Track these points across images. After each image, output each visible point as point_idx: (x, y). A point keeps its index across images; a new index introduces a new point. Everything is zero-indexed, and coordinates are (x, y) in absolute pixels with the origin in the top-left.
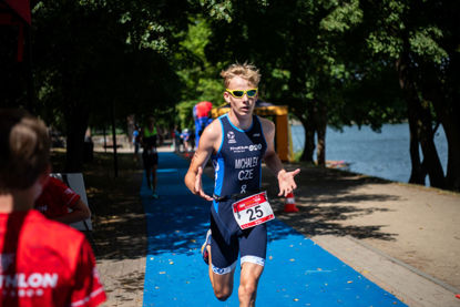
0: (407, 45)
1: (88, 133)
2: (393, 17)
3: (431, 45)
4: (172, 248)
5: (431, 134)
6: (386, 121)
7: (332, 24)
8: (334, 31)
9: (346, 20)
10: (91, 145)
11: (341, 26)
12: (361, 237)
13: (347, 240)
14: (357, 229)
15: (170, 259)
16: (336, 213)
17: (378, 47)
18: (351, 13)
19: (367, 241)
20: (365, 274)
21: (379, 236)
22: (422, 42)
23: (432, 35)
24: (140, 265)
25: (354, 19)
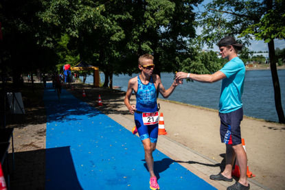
0: (140, 47)
2: (135, 37)
3: (148, 48)
4: (56, 120)
6: (133, 72)
7: (114, 38)
8: (115, 41)
9: (119, 37)
11: (118, 39)
12: (124, 114)
13: (120, 116)
14: (123, 111)
15: (55, 124)
16: (116, 106)
17: (130, 47)
18: (121, 35)
19: (126, 116)
20: (125, 127)
22: (145, 46)
23: (148, 44)
24: (44, 126)
25: (122, 37)
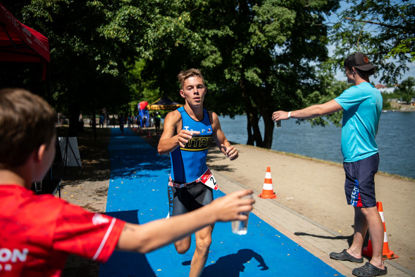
0: (243, 76)
1: (81, 117)
2: (237, 62)
3: (256, 77)
4: (122, 176)
5: (257, 120)
6: (237, 113)
7: (207, 63)
8: (208, 67)
9: (213, 62)
10: (82, 123)
11: (211, 65)
12: (219, 170)
14: (217, 167)
15: (122, 181)
18: (216, 59)
19: (221, 172)
21: (227, 170)
22: (251, 74)
23: (256, 72)
24: (106, 184)
25: (218, 62)
